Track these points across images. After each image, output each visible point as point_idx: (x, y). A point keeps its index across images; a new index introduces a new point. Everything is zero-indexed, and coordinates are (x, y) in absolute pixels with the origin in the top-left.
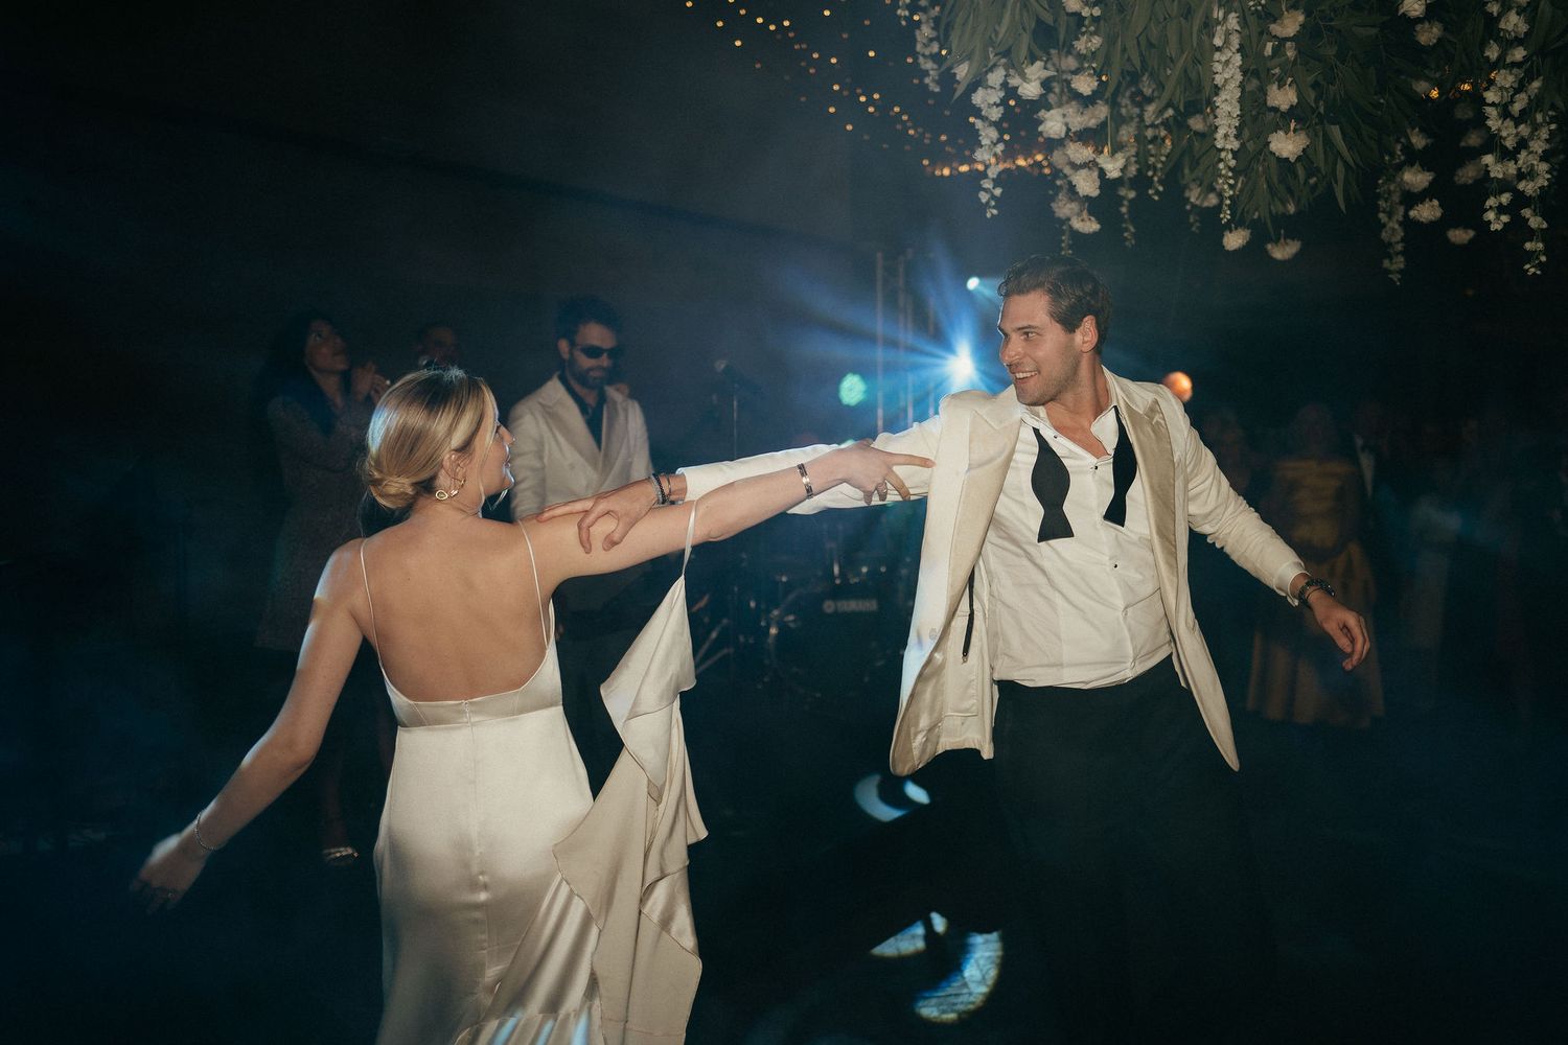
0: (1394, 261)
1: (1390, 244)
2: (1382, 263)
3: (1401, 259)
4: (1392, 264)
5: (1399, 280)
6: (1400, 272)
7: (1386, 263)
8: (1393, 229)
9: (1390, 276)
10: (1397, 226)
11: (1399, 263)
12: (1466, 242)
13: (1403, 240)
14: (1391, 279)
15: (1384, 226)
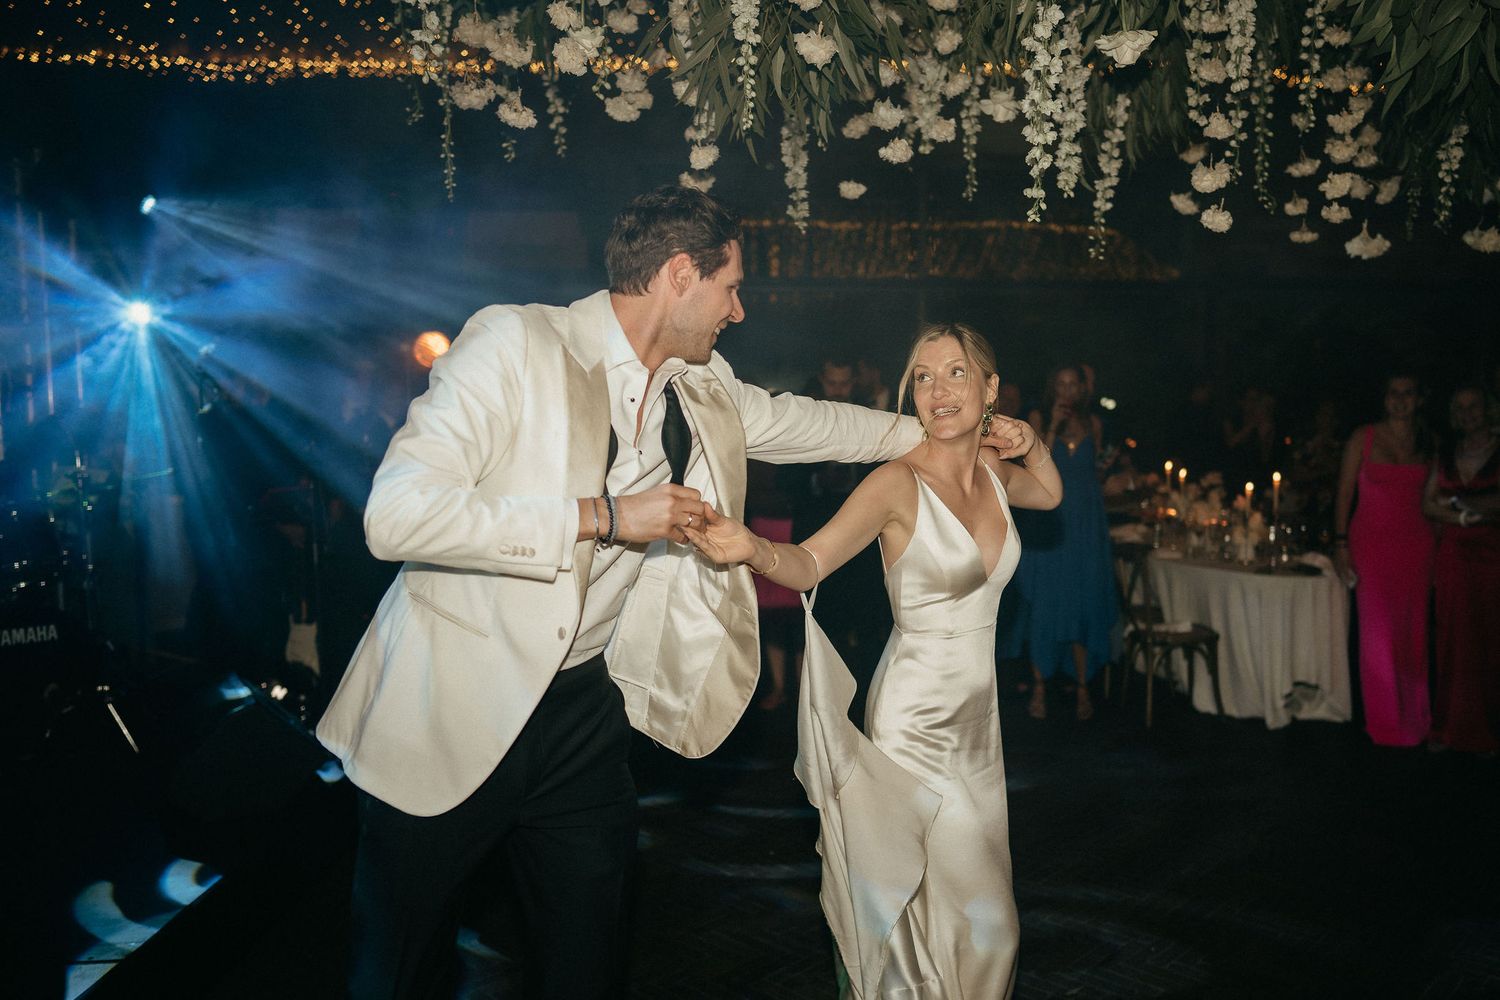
0: (799, 208)
1: (794, 190)
2: (786, 209)
3: (805, 206)
4: (797, 211)
5: (805, 228)
6: (805, 219)
7: (790, 211)
8: (797, 174)
9: (796, 223)
10: (801, 172)
11: (804, 210)
12: (857, 197)
13: (806, 188)
14: (797, 227)
15: (787, 170)
